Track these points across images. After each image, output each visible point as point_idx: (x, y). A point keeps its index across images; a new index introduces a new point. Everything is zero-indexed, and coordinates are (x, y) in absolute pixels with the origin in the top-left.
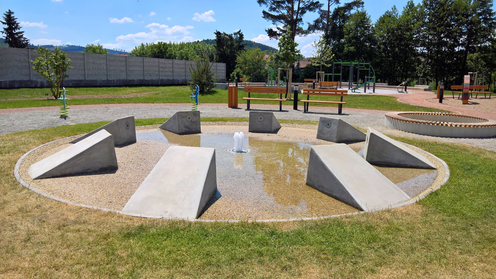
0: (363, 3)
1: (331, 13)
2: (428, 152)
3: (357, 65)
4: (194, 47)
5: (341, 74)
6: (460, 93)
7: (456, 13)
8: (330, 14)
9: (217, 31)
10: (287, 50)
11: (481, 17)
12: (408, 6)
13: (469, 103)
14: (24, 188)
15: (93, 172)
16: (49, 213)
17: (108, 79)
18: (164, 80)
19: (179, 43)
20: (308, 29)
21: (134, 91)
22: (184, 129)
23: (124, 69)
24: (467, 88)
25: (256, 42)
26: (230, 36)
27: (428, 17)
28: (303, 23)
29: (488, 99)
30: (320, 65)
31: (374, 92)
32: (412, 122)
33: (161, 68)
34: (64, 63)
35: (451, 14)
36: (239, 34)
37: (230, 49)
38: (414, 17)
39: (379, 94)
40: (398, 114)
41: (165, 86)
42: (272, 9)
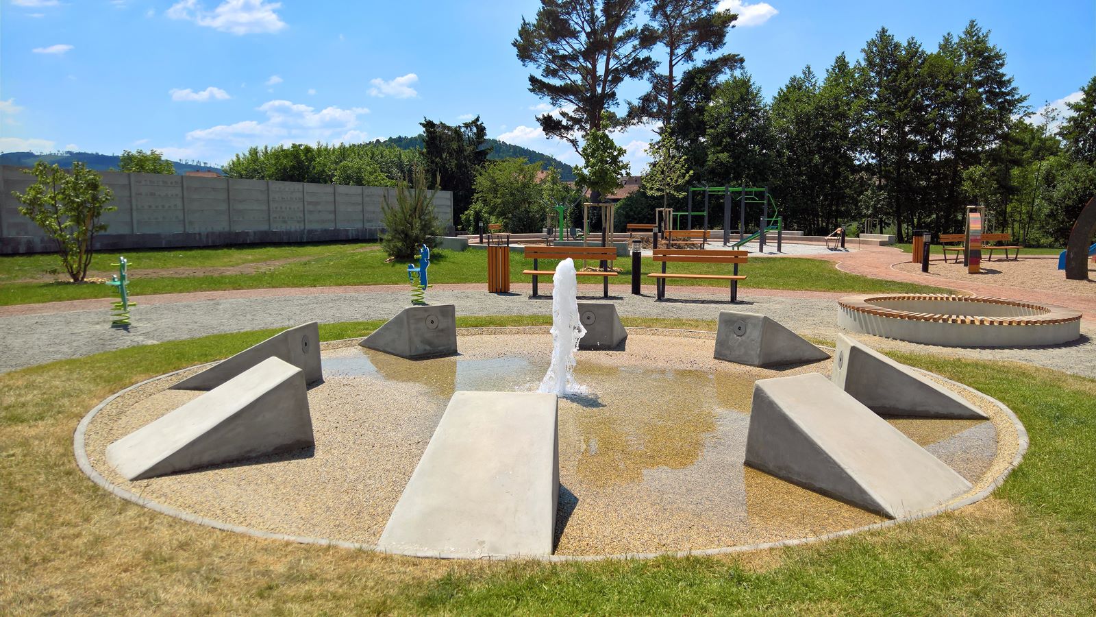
0: (742, 61)
1: (675, 81)
2: (958, 381)
3: (741, 192)
4: (370, 155)
5: (705, 213)
6: (958, 251)
7: (933, 81)
8: (673, 83)
9: (428, 119)
10: (602, 163)
11: (981, 90)
12: (835, 67)
13: (981, 271)
14: (126, 503)
15: (261, 456)
16: (217, 560)
17: (187, 231)
18: (316, 231)
19: (337, 147)
20: (628, 116)
21: (250, 257)
22: (421, 348)
23: (224, 207)
24: (976, 241)
25: (508, 144)
26: (456, 131)
27: (877, 89)
28: (617, 101)
29: (1012, 260)
30: (663, 195)
31: (779, 249)
32: (901, 317)
33: (309, 203)
34: (95, 198)
35: (924, 85)
36: (477, 126)
37: (457, 160)
38: (849, 90)
39: (790, 255)
40: (865, 301)
41: (319, 246)
42: (549, 72)
